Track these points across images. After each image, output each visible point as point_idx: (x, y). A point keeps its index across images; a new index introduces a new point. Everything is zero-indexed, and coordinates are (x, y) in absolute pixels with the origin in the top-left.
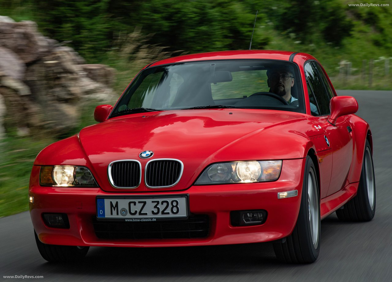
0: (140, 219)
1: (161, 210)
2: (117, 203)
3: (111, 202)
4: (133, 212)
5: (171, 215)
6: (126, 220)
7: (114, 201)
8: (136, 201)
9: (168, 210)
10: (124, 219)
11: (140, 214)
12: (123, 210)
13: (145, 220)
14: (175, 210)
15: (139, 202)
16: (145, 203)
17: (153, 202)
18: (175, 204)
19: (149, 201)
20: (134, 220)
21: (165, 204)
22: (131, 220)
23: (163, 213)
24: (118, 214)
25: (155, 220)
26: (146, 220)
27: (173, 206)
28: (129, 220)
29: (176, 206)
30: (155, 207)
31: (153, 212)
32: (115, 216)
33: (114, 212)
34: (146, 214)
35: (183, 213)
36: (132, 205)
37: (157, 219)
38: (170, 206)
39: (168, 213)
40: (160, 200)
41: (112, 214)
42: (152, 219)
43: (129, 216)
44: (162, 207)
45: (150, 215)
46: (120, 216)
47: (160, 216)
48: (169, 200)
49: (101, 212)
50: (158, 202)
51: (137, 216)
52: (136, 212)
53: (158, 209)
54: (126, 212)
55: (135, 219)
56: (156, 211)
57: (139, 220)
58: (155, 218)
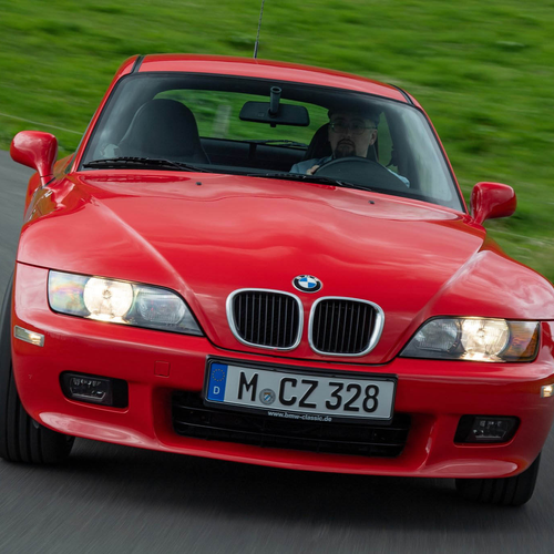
0: (301, 414)
1: (344, 402)
2: (256, 376)
3: (242, 374)
4: (287, 398)
5: (362, 414)
6: (270, 414)
7: (250, 373)
8: (299, 378)
9: (358, 404)
10: (266, 411)
11: (302, 404)
12: (268, 392)
13: (309, 418)
14: (370, 404)
15: (304, 382)
16: (315, 384)
17: (331, 384)
18: (372, 392)
19: (323, 381)
20: (287, 416)
21: (354, 391)
22: (281, 415)
23: (347, 408)
24: (253, 399)
25: (330, 420)
26: (312, 418)
27: (368, 397)
28: (276, 414)
29: (374, 398)
30: (334, 394)
31: (328, 403)
32: (246, 401)
33: (247, 394)
34: (313, 406)
35: (384, 411)
36: (288, 385)
37: (333, 417)
38: (363, 396)
39: (357, 409)
40: (347, 382)
41: (240, 397)
42: (324, 416)
43: (277, 405)
44: (346, 396)
45: (321, 409)
46: (258, 404)
47: (340, 412)
48: (364, 384)
49: (216, 390)
50: (341, 386)
51: (295, 408)
52: (294, 399)
53: (340, 398)
54: (273, 397)
55: (289, 413)
56: (334, 402)
57: (297, 417)
58: (330, 416)
